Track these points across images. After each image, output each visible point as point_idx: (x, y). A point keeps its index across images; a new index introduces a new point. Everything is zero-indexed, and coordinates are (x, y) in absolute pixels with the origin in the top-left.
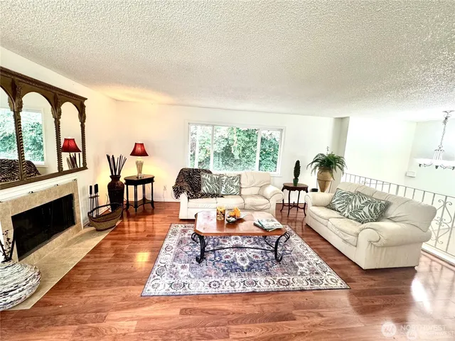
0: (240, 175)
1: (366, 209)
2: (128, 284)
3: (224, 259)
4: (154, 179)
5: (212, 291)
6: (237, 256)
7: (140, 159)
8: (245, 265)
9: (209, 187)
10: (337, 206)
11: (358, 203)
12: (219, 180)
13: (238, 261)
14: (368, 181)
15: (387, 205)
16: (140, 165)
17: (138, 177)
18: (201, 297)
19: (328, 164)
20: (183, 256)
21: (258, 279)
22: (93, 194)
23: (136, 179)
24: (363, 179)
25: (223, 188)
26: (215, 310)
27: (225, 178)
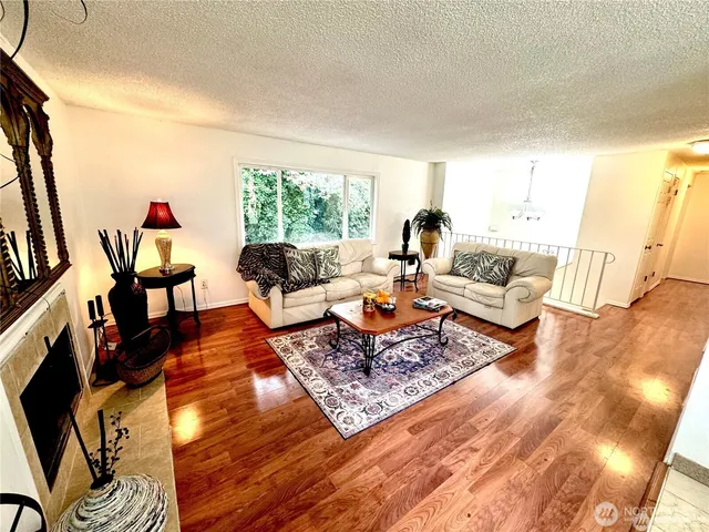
0: (337, 247)
1: (496, 269)
2: (307, 436)
3: (390, 362)
4: (196, 271)
5: (415, 399)
6: (399, 353)
7: (163, 233)
8: (416, 359)
9: (302, 270)
10: (462, 271)
11: (487, 264)
12: (314, 258)
13: (407, 358)
14: (472, 239)
15: (514, 261)
16: (165, 248)
17: (163, 272)
18: (413, 409)
19: (432, 221)
20: (339, 375)
21: (445, 368)
22: (98, 318)
23: (160, 275)
24: (466, 238)
25: (322, 269)
26: (439, 414)
27: (322, 253)
